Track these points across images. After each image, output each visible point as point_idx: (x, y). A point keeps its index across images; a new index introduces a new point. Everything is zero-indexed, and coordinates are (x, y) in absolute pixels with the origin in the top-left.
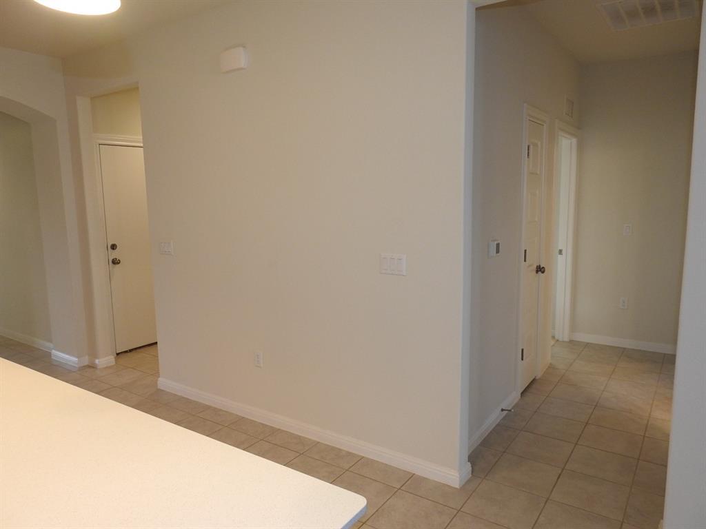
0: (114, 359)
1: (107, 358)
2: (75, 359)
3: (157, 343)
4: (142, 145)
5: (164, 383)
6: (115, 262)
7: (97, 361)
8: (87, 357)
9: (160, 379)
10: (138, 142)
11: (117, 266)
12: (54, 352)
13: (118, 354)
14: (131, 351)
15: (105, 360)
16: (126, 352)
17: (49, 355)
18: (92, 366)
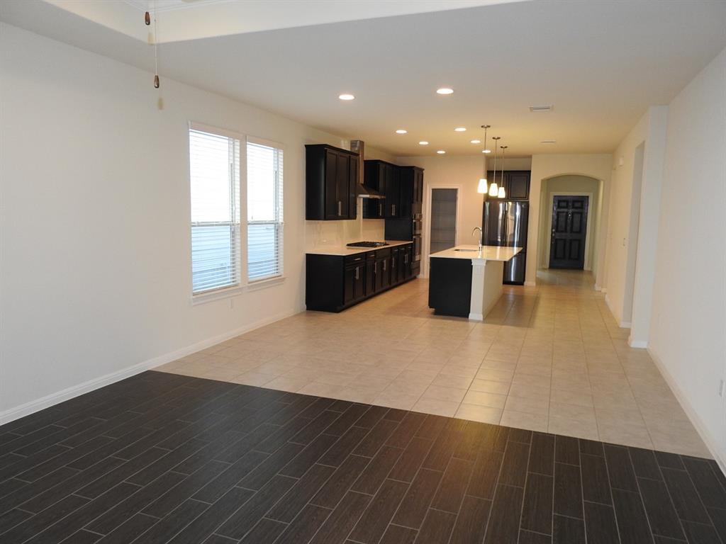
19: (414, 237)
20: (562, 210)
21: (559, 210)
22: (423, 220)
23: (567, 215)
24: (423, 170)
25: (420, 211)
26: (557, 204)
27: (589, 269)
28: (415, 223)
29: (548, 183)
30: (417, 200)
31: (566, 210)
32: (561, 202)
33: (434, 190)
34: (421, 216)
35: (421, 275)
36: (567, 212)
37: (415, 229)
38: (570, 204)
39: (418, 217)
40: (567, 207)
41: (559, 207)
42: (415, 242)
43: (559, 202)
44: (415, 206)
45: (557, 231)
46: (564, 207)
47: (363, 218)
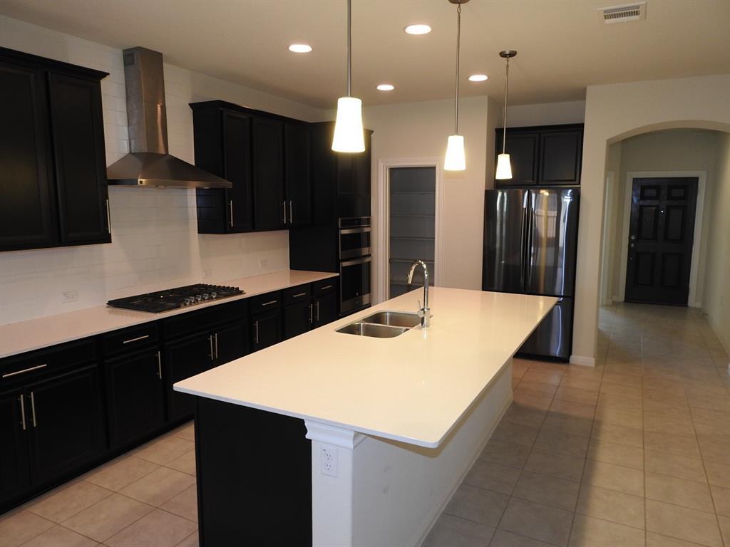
19: (344, 264)
20: (648, 202)
21: (641, 203)
22: (373, 230)
23: (657, 211)
26: (639, 192)
27: (699, 305)
28: (343, 236)
29: (623, 148)
31: (655, 203)
32: (645, 189)
33: (393, 171)
36: (658, 207)
37: (345, 248)
38: (664, 192)
40: (657, 197)
41: (642, 197)
43: (643, 188)
45: (638, 238)
46: (651, 198)
47: (199, 233)
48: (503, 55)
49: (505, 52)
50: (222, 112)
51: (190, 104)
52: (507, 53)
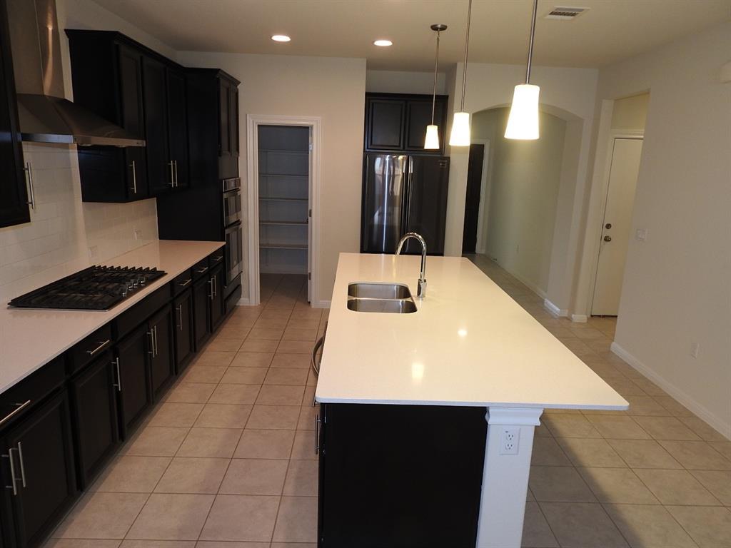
0: (586, 319)
1: (582, 316)
2: (558, 309)
3: (616, 316)
4: (642, 137)
5: (616, 347)
6: (607, 239)
7: (573, 316)
8: (567, 311)
9: (614, 343)
10: (641, 135)
11: (608, 243)
12: (546, 300)
13: (592, 316)
14: (604, 316)
15: (580, 317)
16: (600, 316)
17: (543, 302)
18: (569, 319)
19: (227, 231)
22: (242, 193)
24: (239, 83)
25: (236, 175)
28: (226, 199)
30: (229, 150)
33: (262, 128)
34: (238, 183)
35: (242, 299)
37: (227, 214)
39: (232, 185)
42: (228, 243)
44: (224, 161)
47: (83, 201)
48: (434, 28)
49: (436, 25)
50: (117, 45)
51: (65, 30)
52: (439, 26)
